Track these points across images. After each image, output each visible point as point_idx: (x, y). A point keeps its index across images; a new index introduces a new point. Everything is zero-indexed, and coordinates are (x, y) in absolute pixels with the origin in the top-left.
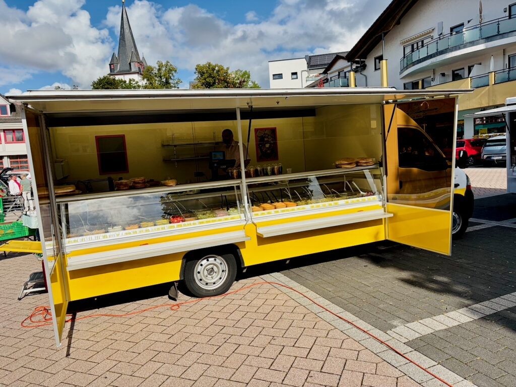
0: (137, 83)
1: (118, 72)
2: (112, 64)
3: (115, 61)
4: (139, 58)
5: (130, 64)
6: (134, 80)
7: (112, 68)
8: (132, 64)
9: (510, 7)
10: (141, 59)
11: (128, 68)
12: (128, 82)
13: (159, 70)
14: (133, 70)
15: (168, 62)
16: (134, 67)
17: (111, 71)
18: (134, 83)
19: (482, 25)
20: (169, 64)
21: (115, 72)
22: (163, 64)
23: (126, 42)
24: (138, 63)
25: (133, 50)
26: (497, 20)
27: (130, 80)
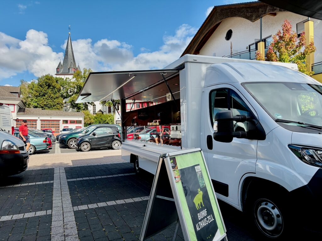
0: (70, 80)
1: (61, 73)
2: (58, 68)
3: (60, 67)
4: (76, 66)
5: (69, 69)
6: (69, 78)
7: (58, 70)
8: (70, 69)
9: (249, 46)
10: (77, 67)
11: (67, 71)
12: (64, 79)
13: (84, 73)
14: (70, 73)
15: (90, 69)
16: (72, 71)
17: (57, 73)
18: (68, 80)
19: (232, 55)
20: (91, 70)
21: (59, 73)
22: (87, 70)
23: (69, 57)
24: (74, 69)
25: (72, 61)
26: (239, 53)
27: (66, 78)
